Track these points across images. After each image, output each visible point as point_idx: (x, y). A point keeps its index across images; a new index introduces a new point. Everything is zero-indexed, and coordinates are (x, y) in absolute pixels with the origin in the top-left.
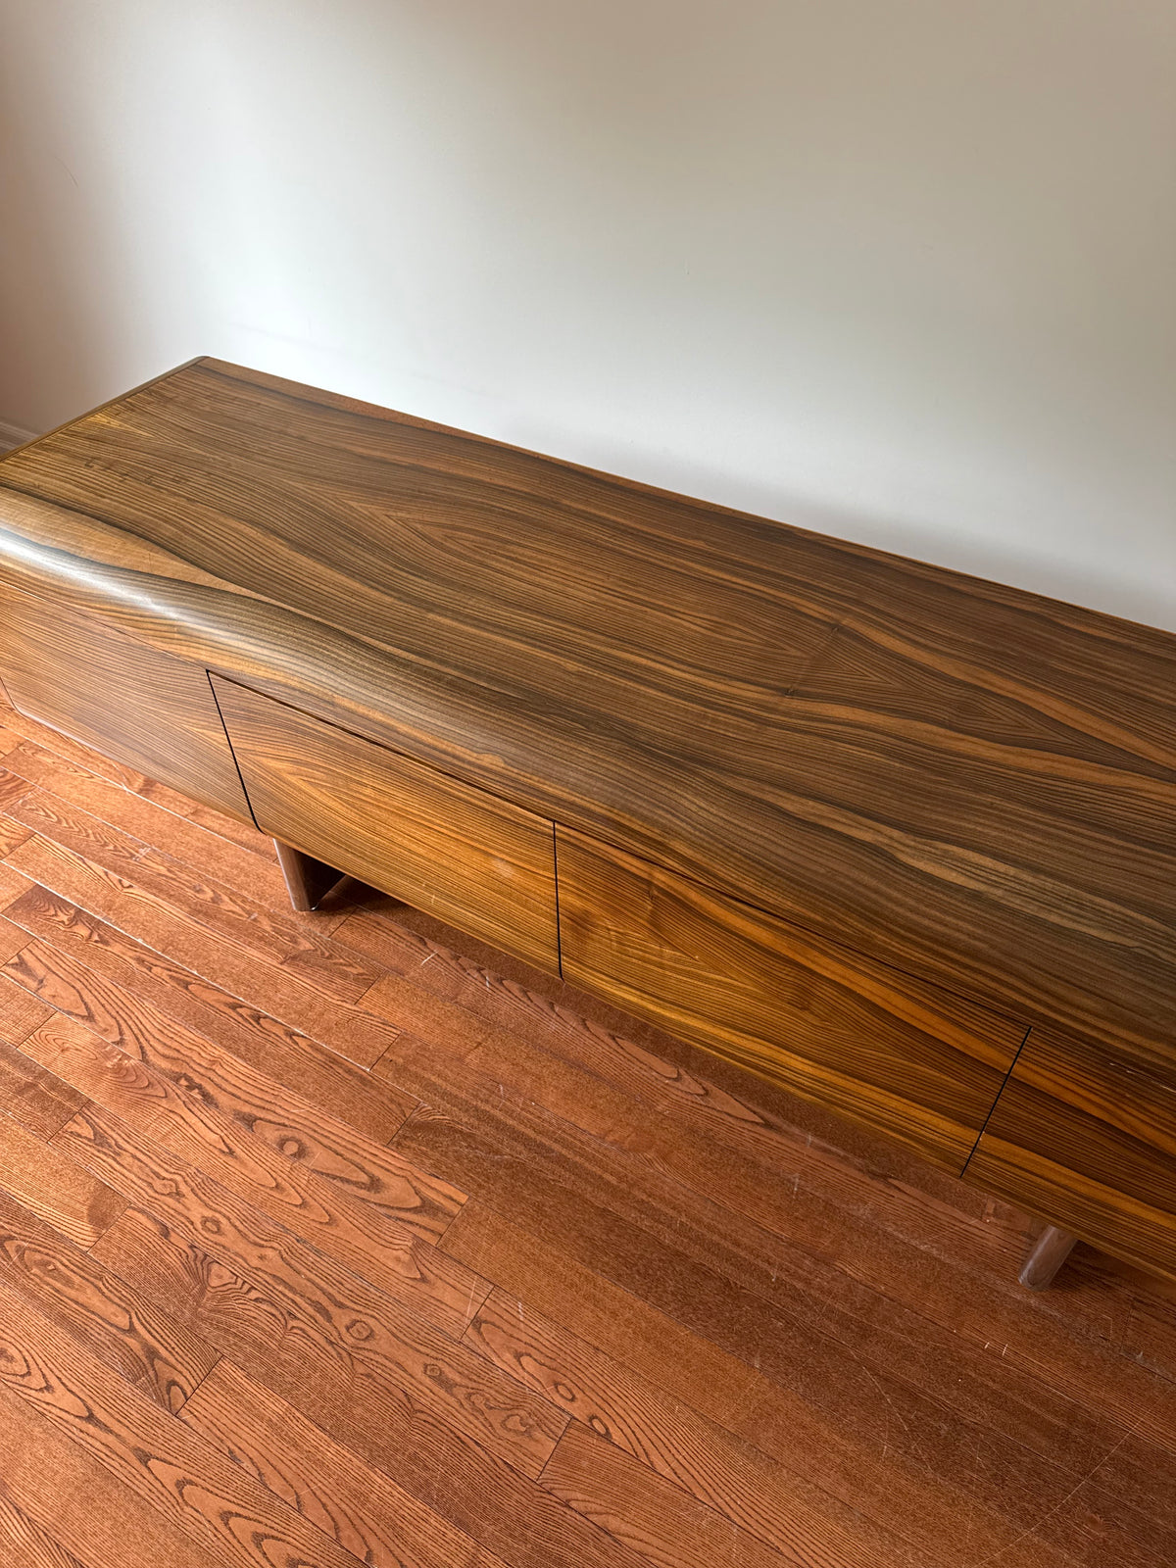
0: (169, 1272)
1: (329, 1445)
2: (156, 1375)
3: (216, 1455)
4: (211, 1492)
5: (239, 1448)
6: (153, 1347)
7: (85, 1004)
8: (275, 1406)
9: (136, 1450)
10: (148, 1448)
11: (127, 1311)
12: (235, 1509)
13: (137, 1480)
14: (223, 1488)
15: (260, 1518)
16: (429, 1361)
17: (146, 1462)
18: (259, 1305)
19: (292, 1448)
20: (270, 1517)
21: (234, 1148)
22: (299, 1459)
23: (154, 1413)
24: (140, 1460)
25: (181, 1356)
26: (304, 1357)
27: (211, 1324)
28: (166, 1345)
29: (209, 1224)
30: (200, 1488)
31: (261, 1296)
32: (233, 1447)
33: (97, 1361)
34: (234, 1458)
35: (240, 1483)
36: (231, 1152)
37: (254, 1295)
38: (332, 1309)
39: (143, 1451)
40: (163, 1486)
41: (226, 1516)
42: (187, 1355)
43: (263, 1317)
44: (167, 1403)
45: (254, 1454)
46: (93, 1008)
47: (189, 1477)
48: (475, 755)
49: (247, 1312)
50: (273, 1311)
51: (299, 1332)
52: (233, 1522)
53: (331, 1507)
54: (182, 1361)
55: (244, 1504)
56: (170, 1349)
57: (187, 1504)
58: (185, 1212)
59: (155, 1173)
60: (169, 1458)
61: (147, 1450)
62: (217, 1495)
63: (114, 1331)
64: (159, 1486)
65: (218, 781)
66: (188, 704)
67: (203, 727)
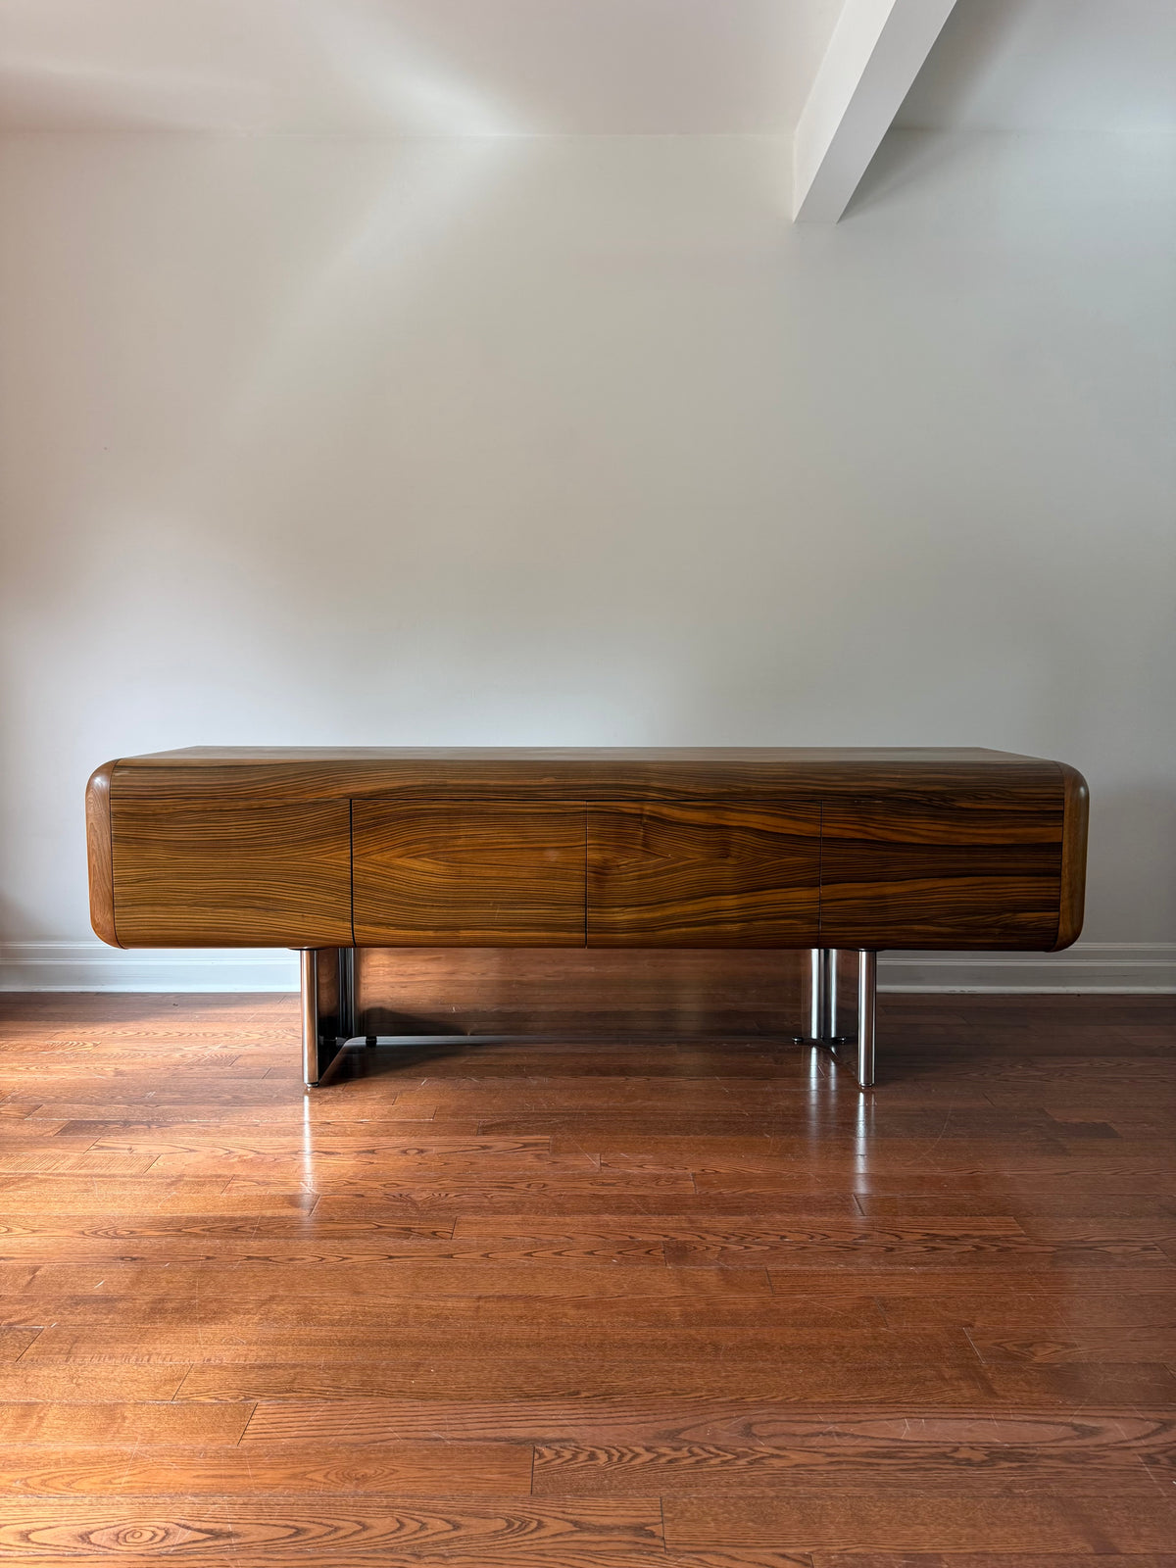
29: (388, 1186)
38: (509, 1185)
65: (328, 898)
66: (323, 836)
67: (332, 851)
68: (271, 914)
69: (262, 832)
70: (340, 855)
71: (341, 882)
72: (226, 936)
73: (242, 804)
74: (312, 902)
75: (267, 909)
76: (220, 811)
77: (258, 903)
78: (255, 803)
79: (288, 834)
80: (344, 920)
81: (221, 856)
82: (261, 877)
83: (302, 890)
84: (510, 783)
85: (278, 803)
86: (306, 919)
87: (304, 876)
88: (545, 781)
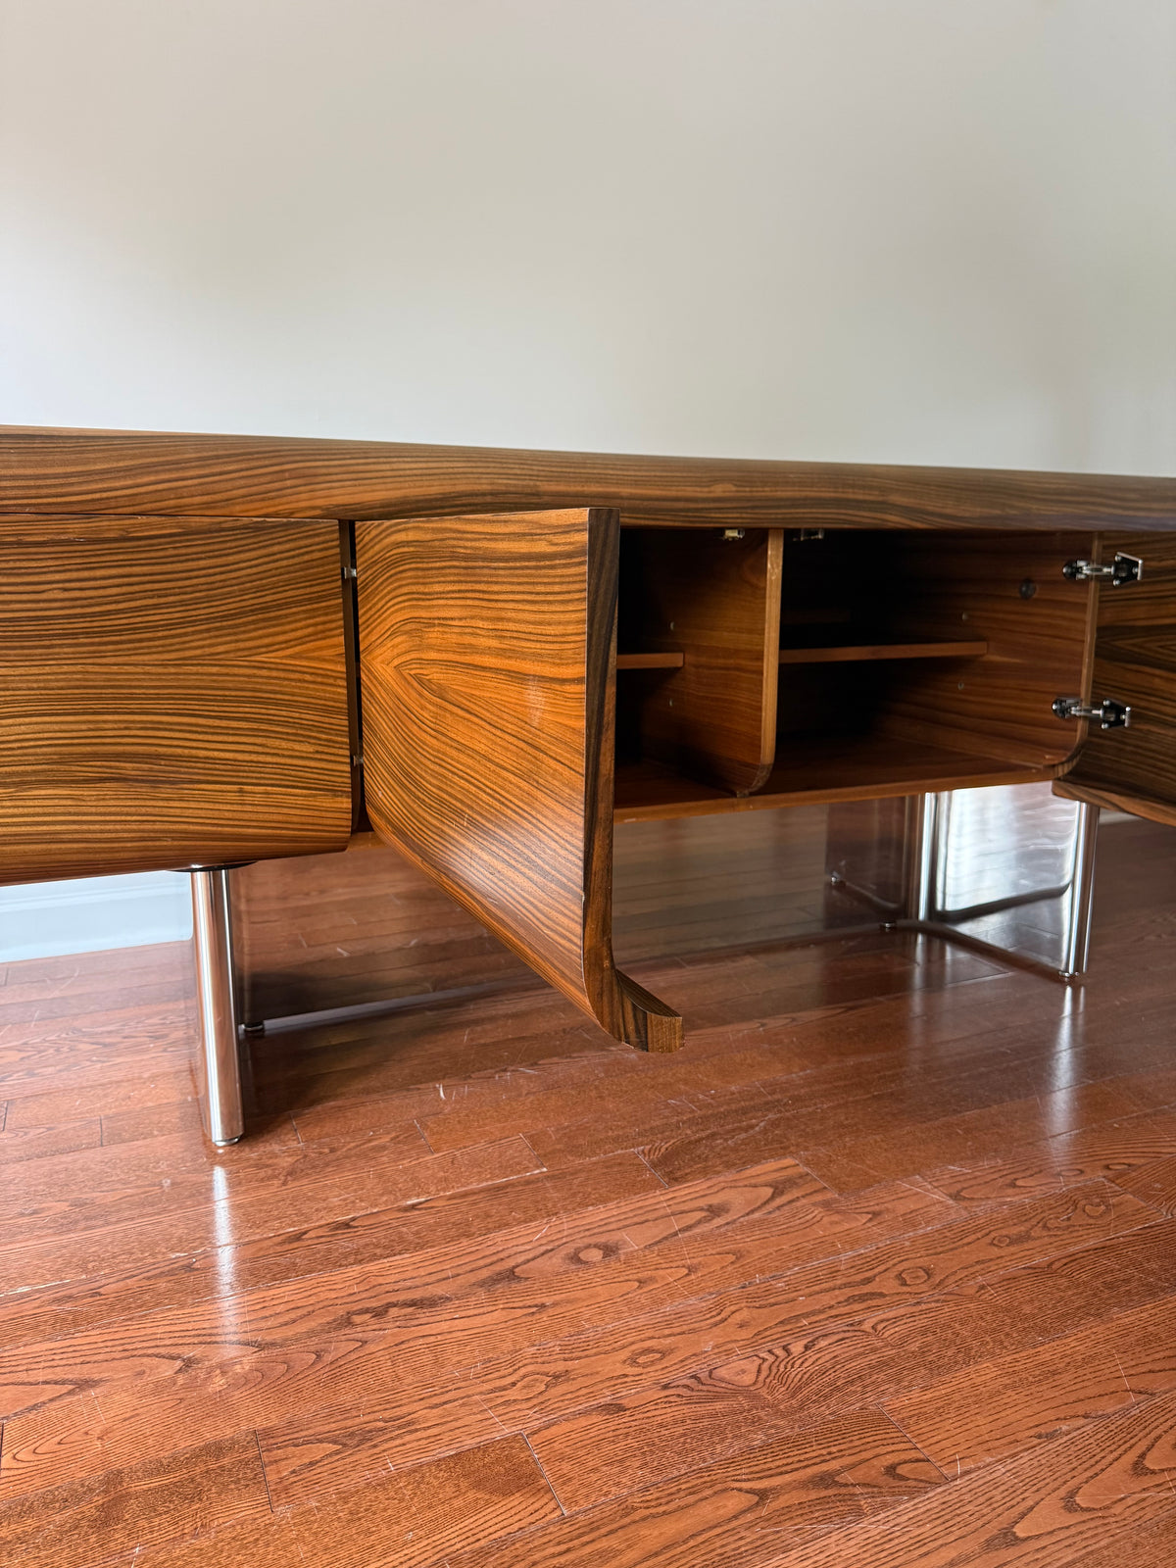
0: (689, 1422)
1: (1065, 1345)
2: (865, 1485)
3: (1036, 1454)
4: (1097, 1474)
5: (1037, 1426)
6: (814, 1476)
7: (46, 1383)
8: (986, 1372)
9: (989, 1545)
10: (993, 1529)
11: (725, 1490)
12: (1131, 1457)
13: (1044, 1558)
14: (1093, 1461)
15: (1153, 1435)
16: (988, 1240)
17: (1017, 1538)
18: (817, 1347)
19: (1056, 1377)
20: (1155, 1424)
21: (538, 1301)
22: (1076, 1375)
23: (934, 1505)
24: (1008, 1545)
25: (849, 1448)
26: (924, 1332)
27: (814, 1402)
28: (818, 1460)
29: (641, 1360)
30: (1086, 1486)
31: (805, 1342)
32: (1032, 1432)
33: (794, 1554)
34: (1051, 1436)
35: (1091, 1440)
36: (543, 1306)
37: (797, 1348)
38: (866, 1289)
39: (995, 1537)
40: (1067, 1528)
41: (1139, 1469)
42: (851, 1441)
43: (838, 1350)
44: (922, 1485)
45: (1051, 1415)
46: (70, 1377)
47: (1062, 1492)
48: (706, 489)
49: (820, 1362)
50: (836, 1337)
51: (883, 1325)
52: (1149, 1463)
53: (1156, 1367)
54: (858, 1449)
55: (1128, 1445)
56: (828, 1457)
57: (1107, 1508)
58: (599, 1378)
59: (492, 1391)
60: (1022, 1508)
61: (995, 1532)
62: (1103, 1470)
63: (750, 1517)
64: (1062, 1535)
65: (297, 746)
66: (280, 607)
67: (301, 641)
68: (166, 791)
69: (130, 597)
70: (320, 649)
71: (327, 710)
72: (48, 853)
73: (76, 528)
74: (261, 758)
75: (155, 782)
76: (20, 544)
77: (129, 768)
78: (109, 526)
79: (197, 601)
80: (335, 792)
81: (28, 658)
82: (134, 705)
83: (237, 732)
84: (658, 493)
85: (170, 526)
86: (248, 799)
87: (239, 700)
88: (719, 490)
